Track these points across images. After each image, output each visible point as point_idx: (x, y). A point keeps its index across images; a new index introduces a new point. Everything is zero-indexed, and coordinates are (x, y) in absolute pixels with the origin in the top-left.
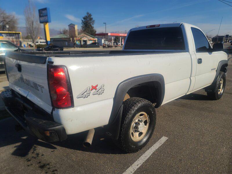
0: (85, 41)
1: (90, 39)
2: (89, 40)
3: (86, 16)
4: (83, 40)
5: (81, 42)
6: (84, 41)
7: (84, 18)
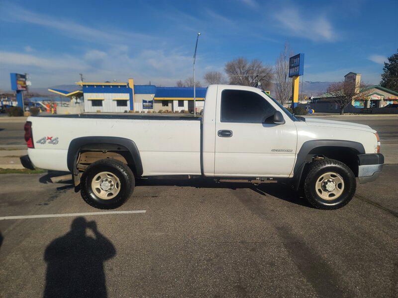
0: (376, 102)
1: (386, 98)
2: (384, 100)
3: (395, 55)
4: (371, 101)
5: (366, 104)
6: (373, 101)
7: (390, 60)
